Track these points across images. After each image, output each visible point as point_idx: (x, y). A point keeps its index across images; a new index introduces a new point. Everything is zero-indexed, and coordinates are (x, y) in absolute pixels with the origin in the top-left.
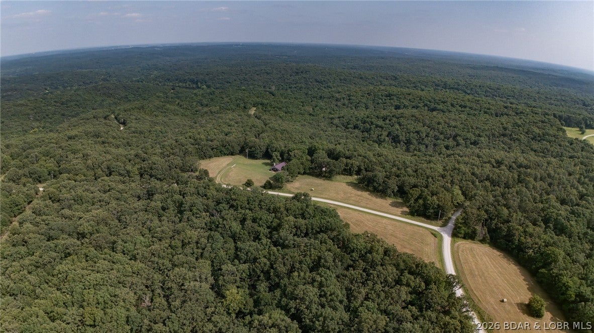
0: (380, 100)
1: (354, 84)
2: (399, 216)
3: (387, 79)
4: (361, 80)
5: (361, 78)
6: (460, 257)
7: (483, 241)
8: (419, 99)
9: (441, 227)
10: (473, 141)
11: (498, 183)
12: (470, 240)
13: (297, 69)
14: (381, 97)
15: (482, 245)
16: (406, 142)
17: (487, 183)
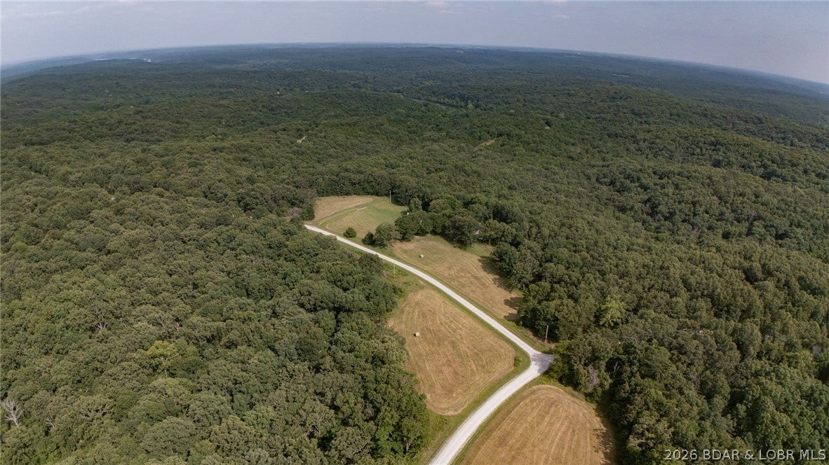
0: (698, 150)
1: (691, 122)
2: (498, 320)
3: (746, 122)
4: (703, 118)
5: (705, 116)
6: (517, 408)
7: (589, 396)
8: (758, 154)
9: (544, 352)
10: (780, 232)
11: (728, 306)
12: (570, 389)
13: (616, 93)
14: (701, 144)
15: (584, 403)
16: (667, 215)
17: (703, 304)
